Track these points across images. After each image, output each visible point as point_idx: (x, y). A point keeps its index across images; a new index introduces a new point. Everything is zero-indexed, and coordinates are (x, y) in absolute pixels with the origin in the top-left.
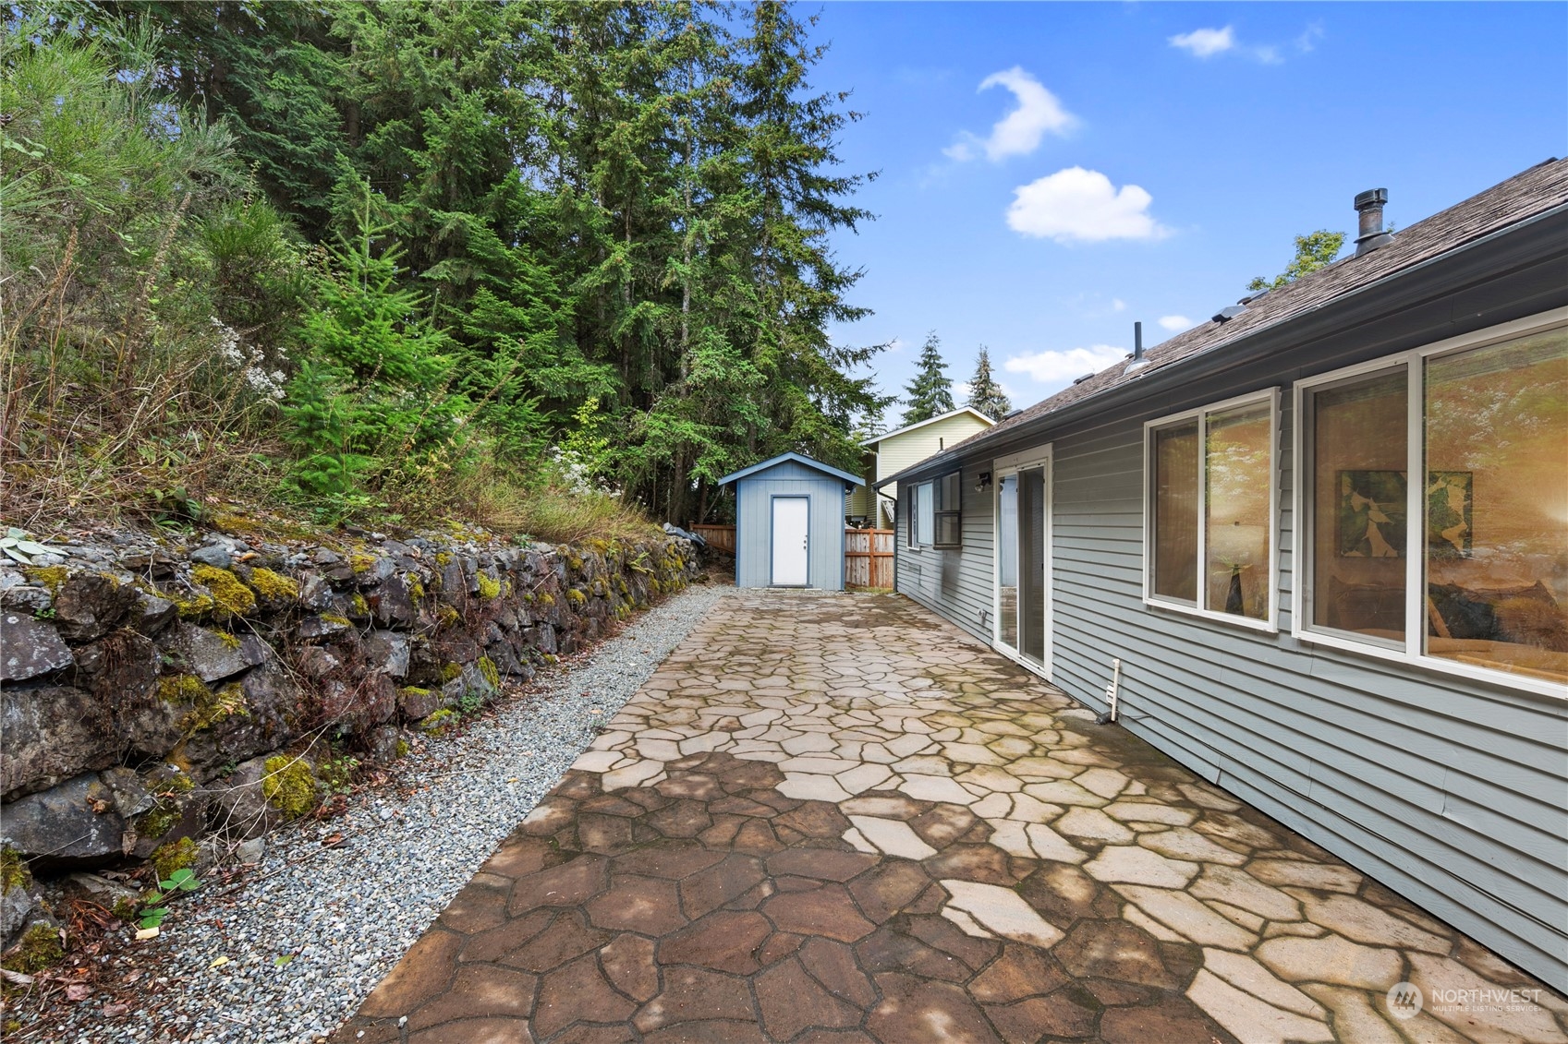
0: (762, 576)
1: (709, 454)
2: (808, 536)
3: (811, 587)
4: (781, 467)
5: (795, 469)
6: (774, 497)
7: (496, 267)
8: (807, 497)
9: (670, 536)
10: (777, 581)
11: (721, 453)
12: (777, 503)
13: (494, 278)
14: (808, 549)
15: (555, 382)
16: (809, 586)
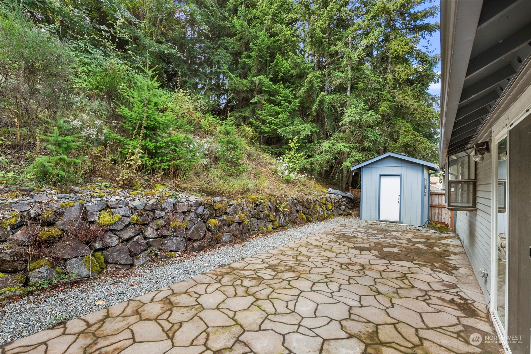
0: (374, 215)
1: (352, 157)
2: (400, 196)
3: (402, 223)
4: (385, 160)
5: (393, 160)
6: (381, 176)
7: (272, 93)
8: (399, 175)
9: (332, 194)
10: (382, 218)
11: (358, 155)
12: (383, 179)
13: (271, 97)
14: (400, 202)
15: (287, 132)
16: (400, 222)
